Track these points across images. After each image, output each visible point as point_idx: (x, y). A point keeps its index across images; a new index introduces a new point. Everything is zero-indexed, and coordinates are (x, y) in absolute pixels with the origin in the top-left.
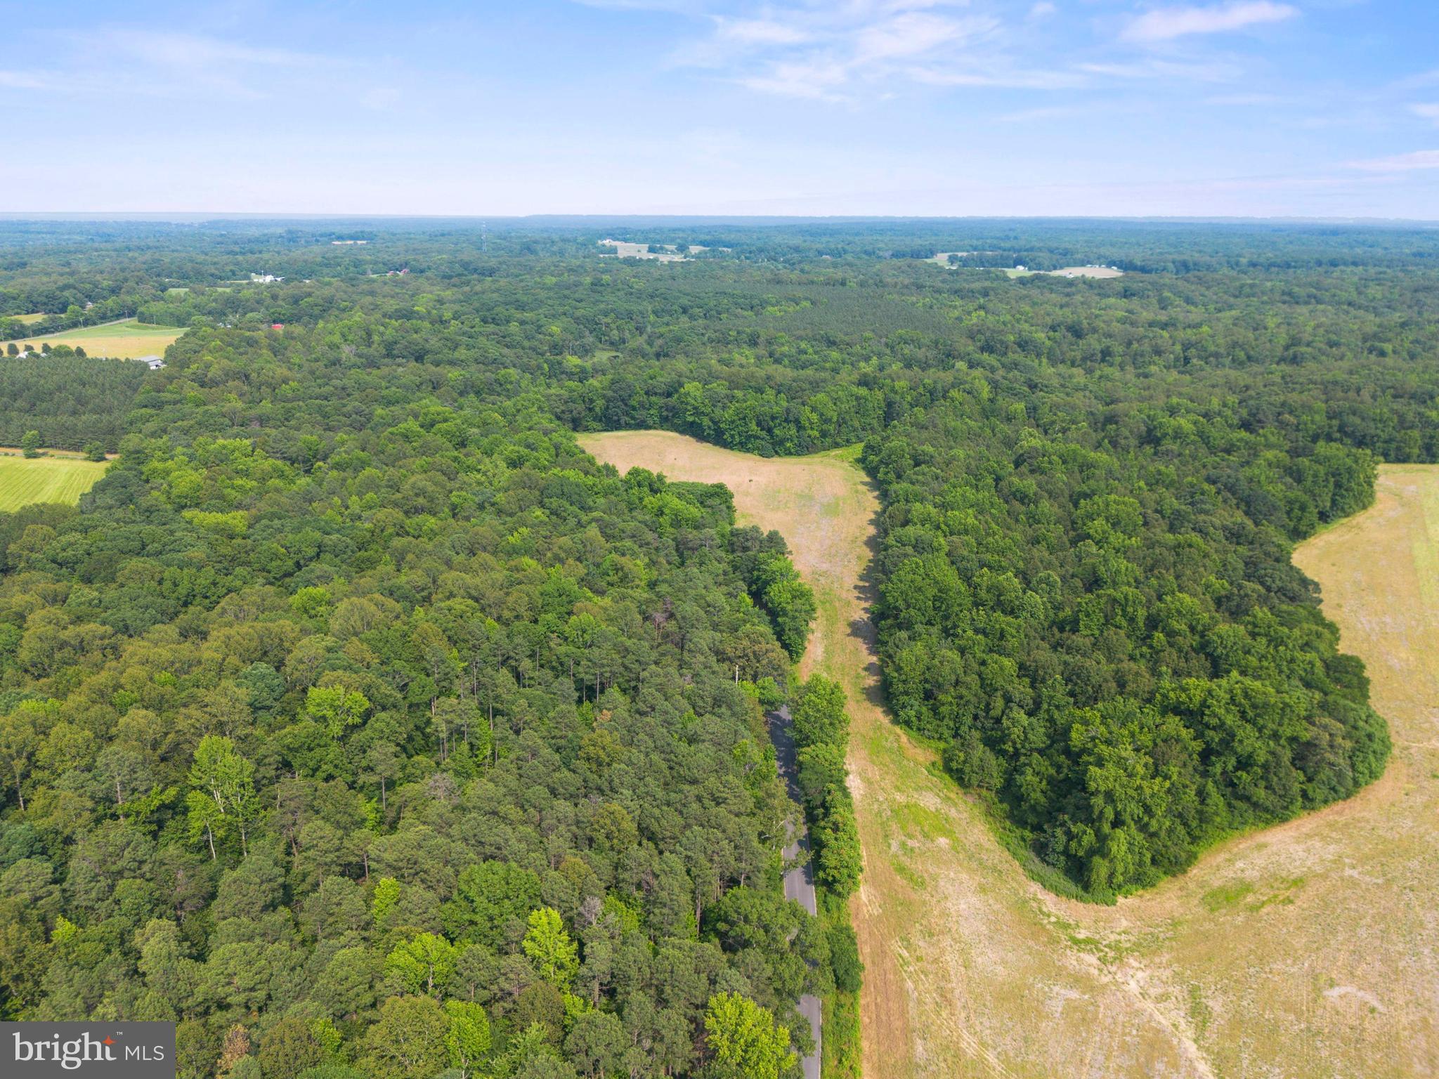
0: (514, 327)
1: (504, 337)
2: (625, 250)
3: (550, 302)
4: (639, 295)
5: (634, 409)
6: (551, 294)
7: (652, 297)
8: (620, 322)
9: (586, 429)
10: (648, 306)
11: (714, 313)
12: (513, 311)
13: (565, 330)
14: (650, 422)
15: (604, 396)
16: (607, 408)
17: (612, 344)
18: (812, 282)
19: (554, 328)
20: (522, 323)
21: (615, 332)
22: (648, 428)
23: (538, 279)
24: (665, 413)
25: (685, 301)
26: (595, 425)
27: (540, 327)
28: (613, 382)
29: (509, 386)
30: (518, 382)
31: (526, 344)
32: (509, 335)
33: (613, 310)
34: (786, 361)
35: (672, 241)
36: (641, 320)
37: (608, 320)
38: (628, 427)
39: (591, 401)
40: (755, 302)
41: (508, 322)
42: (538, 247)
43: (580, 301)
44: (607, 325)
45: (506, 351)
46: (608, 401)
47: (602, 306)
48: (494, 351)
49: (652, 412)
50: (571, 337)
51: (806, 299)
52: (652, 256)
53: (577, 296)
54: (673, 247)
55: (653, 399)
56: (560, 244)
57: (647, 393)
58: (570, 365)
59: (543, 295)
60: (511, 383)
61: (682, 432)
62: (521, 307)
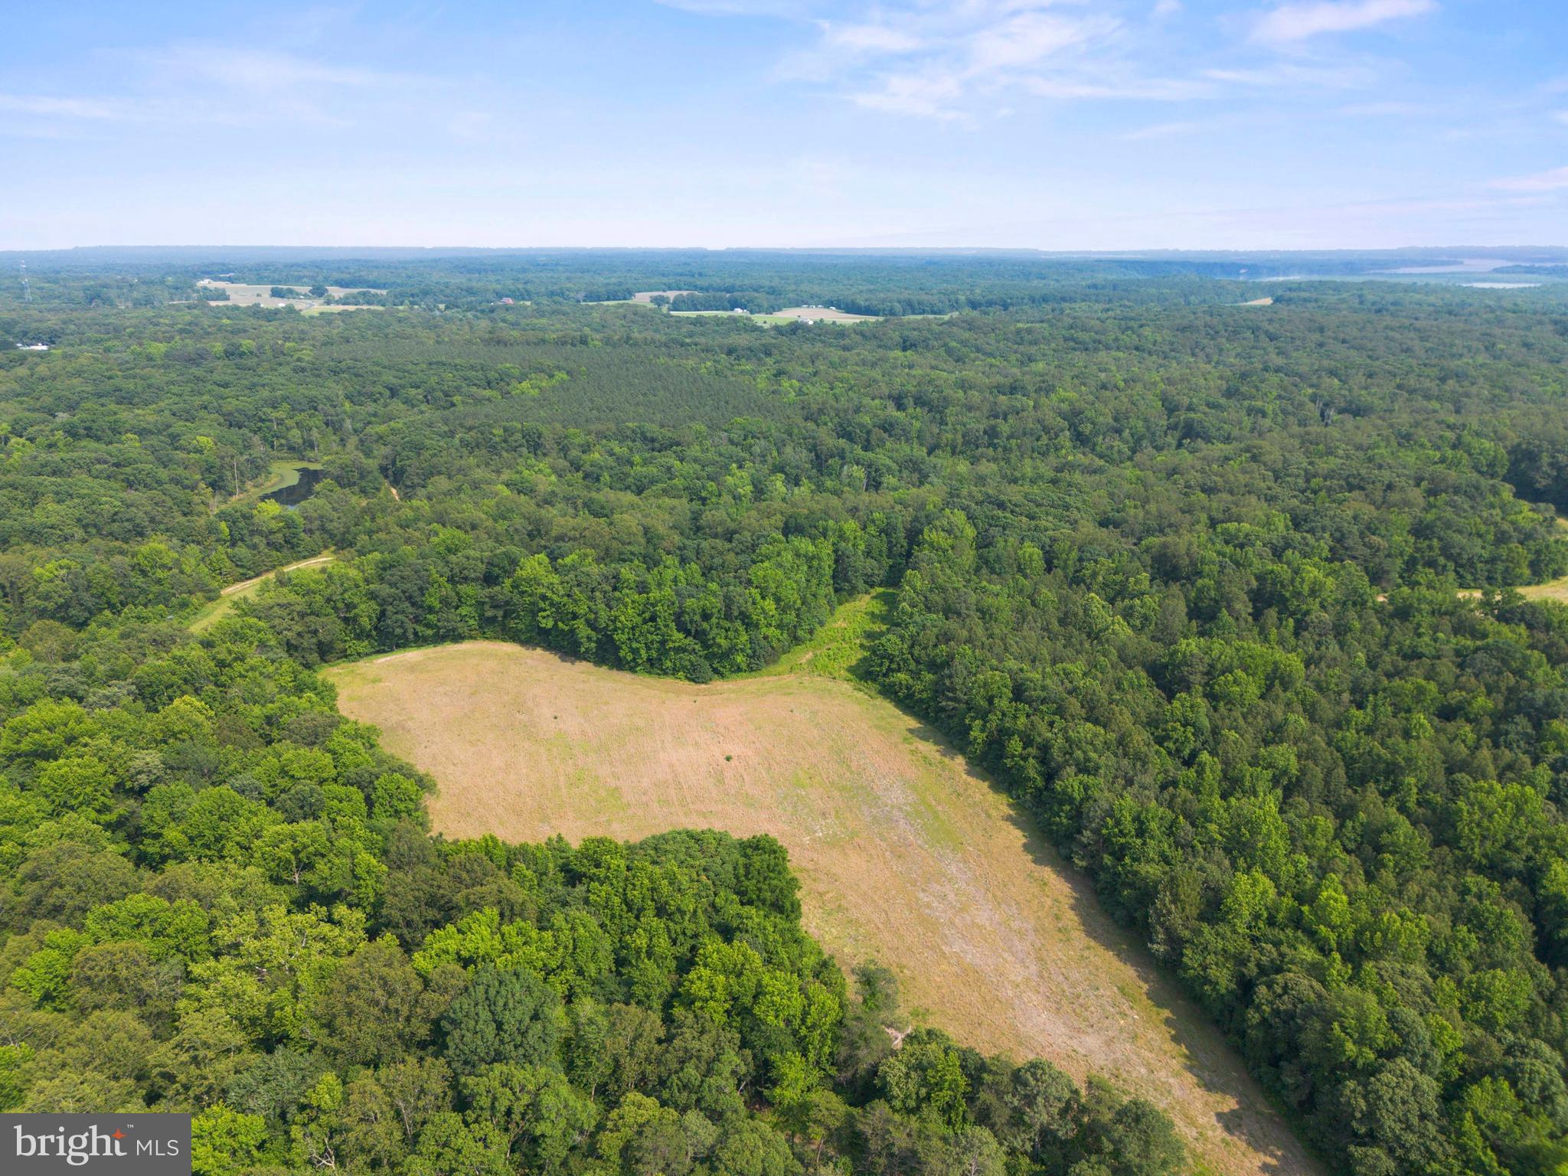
0: (131, 444)
1: (117, 465)
2: (243, 295)
3: (175, 389)
4: (315, 370)
5: (431, 610)
6: (173, 376)
7: (336, 373)
8: (299, 417)
9: (345, 655)
10: (336, 389)
11: (439, 394)
12: (113, 407)
13: (219, 440)
14: (462, 628)
15: (373, 596)
16: (383, 613)
17: (291, 449)
18: (544, 341)
19: (203, 439)
20: (142, 433)
21: (296, 432)
22: (457, 637)
23: (135, 347)
24: (489, 614)
25: (389, 378)
26: (363, 646)
27: (174, 437)
28: (385, 567)
29: (161, 574)
30: (177, 563)
31: (163, 474)
32: (129, 463)
33: (285, 399)
34: (606, 477)
35: (298, 280)
36: (332, 411)
37: (280, 414)
38: (420, 641)
39: (350, 606)
40: (492, 375)
41: (116, 431)
42: (112, 293)
43: (226, 385)
44: (280, 422)
45: (132, 495)
46: (383, 603)
47: (265, 393)
48: (111, 498)
49: (464, 611)
50: (232, 450)
51: (559, 368)
52: (281, 304)
53: (216, 377)
54: (306, 289)
55: (463, 588)
56: (144, 288)
57: (451, 580)
58: (265, 516)
59: (158, 377)
60: (164, 566)
61: (527, 642)
62: (127, 400)
